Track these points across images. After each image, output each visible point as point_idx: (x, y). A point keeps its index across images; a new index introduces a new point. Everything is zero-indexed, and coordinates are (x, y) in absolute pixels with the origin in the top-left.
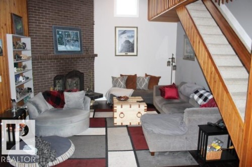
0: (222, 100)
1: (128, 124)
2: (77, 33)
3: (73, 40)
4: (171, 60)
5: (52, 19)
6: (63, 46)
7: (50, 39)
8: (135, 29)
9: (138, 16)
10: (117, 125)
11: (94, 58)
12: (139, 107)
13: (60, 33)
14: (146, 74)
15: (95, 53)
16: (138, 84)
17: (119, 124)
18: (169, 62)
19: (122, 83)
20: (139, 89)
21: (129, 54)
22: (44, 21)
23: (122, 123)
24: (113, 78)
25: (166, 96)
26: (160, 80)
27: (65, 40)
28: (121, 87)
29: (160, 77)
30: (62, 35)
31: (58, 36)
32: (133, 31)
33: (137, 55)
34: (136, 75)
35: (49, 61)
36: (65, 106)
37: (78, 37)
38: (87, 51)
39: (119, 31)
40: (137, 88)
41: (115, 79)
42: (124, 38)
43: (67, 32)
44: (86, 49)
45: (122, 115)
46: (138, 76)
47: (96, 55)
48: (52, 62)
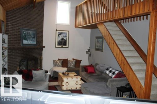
0: (129, 74)
1: (71, 89)
2: (34, 33)
3: (32, 37)
4: (88, 51)
5: (20, 24)
6: (26, 41)
7: (18, 36)
8: (68, 32)
9: (69, 25)
10: (64, 89)
11: (43, 48)
12: (77, 79)
13: (25, 32)
14: (73, 59)
15: (44, 45)
16: (69, 64)
17: (65, 89)
18: (87, 52)
19: (60, 64)
20: (70, 68)
21: (64, 46)
22: (16, 25)
23: (67, 89)
24: (54, 61)
25: (88, 72)
26: (81, 62)
27: (28, 37)
28: (59, 66)
29: (81, 61)
30: (26, 34)
31: (23, 34)
32: (67, 33)
33: (68, 48)
34: (68, 59)
35: (17, 50)
36: (33, 79)
37: (34, 35)
38: (39, 44)
39: (58, 33)
40: (68, 67)
41: (55, 62)
42: (61, 37)
43: (28, 32)
44: (39, 43)
45: (67, 84)
46: (68, 60)
47: (44, 47)
48: (19, 51)
